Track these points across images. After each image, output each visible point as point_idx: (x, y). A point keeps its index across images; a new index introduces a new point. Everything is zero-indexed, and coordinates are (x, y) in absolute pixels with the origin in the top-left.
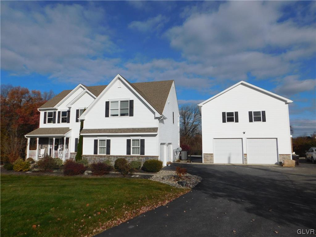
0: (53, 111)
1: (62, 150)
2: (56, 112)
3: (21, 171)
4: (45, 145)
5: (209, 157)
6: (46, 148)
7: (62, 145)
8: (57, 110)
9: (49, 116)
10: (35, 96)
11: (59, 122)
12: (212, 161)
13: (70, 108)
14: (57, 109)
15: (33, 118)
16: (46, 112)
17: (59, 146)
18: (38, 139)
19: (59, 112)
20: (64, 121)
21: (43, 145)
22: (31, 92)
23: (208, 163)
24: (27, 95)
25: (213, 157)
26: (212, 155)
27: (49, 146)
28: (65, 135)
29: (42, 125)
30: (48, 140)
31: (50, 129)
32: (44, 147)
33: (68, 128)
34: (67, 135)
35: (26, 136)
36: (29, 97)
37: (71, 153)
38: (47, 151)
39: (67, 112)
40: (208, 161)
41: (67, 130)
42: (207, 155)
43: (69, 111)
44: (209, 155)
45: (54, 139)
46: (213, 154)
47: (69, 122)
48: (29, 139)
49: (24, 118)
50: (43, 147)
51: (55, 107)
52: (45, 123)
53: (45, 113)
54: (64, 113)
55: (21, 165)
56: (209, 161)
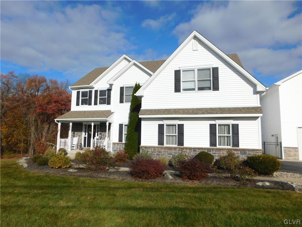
0: (88, 90)
1: (100, 139)
2: (92, 91)
3: (60, 167)
4: (78, 133)
5: (292, 152)
6: (79, 136)
7: (101, 133)
8: (93, 88)
9: (82, 97)
10: (53, 85)
11: (96, 104)
12: (297, 158)
13: (111, 85)
14: (94, 86)
15: (51, 106)
16: (80, 91)
17: (96, 134)
18: (71, 124)
19: (96, 91)
20: (103, 102)
21: (76, 133)
22: (48, 81)
23: (291, 159)
24: (44, 84)
25: (298, 151)
26: (296, 150)
27: (83, 133)
28: (108, 119)
29: (74, 107)
30: (82, 126)
31: (85, 112)
32: (77, 134)
33: (110, 111)
34: (109, 119)
35: (57, 121)
36: (47, 85)
37: (114, 144)
38: (82, 140)
39: (106, 91)
40: (291, 158)
41: (109, 113)
42: (288, 149)
43: (109, 90)
44: (291, 150)
45: (93, 124)
46: (298, 148)
47: (109, 103)
48: (59, 124)
49: (42, 107)
50: (75, 135)
51: (91, 85)
52: (78, 104)
53: (78, 93)
54: (102, 93)
55: (59, 160)
56: (292, 156)
